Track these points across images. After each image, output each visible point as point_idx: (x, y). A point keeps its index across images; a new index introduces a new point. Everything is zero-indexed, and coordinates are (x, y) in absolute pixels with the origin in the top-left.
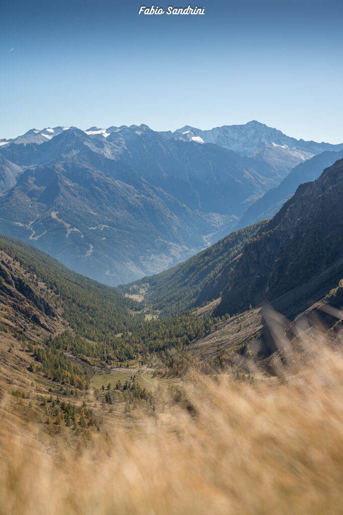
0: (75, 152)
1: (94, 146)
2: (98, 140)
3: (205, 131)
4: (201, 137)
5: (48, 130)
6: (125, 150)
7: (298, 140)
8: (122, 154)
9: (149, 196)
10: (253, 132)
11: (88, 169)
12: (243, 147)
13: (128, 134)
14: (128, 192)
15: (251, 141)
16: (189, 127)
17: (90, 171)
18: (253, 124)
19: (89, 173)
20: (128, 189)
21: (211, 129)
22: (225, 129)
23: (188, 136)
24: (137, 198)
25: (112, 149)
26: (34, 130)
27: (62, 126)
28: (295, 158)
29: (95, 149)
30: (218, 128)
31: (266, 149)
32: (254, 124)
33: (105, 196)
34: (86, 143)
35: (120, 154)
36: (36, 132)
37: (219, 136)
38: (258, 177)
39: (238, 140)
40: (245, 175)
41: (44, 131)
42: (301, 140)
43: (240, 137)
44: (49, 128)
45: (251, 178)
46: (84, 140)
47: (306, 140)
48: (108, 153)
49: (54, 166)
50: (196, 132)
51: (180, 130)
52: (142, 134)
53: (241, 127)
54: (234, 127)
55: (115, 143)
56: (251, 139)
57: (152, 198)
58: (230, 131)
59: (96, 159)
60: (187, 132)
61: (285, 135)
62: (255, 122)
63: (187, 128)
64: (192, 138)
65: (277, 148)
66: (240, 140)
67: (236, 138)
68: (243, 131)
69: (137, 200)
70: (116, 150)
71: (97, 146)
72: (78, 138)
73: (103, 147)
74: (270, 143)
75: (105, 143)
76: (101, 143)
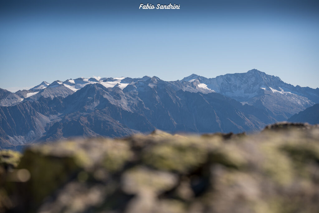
0: (96, 104)
1: (112, 99)
2: (115, 91)
3: (210, 79)
4: (206, 84)
5: (70, 81)
6: (140, 101)
7: (295, 86)
8: (137, 105)
10: (253, 79)
11: (108, 121)
12: (245, 93)
13: (142, 86)
15: (252, 88)
16: (196, 75)
17: (110, 124)
18: (253, 73)
19: (109, 125)
21: (215, 77)
22: (228, 77)
23: (195, 84)
25: (128, 100)
26: (58, 81)
27: (82, 77)
28: (292, 104)
29: (113, 102)
30: (222, 76)
31: (265, 96)
32: (255, 73)
34: (105, 96)
35: (135, 105)
36: (60, 83)
37: (222, 84)
38: (258, 124)
39: (239, 87)
40: (246, 123)
41: (67, 82)
42: (298, 86)
43: (242, 84)
44: (71, 79)
45: (252, 125)
46: (104, 93)
47: (302, 86)
48: (124, 104)
49: (79, 119)
50: (202, 80)
51: (187, 78)
52: (154, 87)
53: (243, 75)
54: (236, 75)
55: (130, 95)
56: (252, 86)
58: (233, 79)
59: (116, 111)
60: (193, 80)
61: (282, 82)
62: (255, 71)
63: (193, 76)
64: (198, 85)
65: (276, 93)
66: (242, 86)
67: (238, 85)
68: (244, 79)
70: (132, 102)
71: (115, 98)
72: (98, 92)
73: (120, 99)
74: (270, 90)
75: (122, 95)
76: (118, 95)
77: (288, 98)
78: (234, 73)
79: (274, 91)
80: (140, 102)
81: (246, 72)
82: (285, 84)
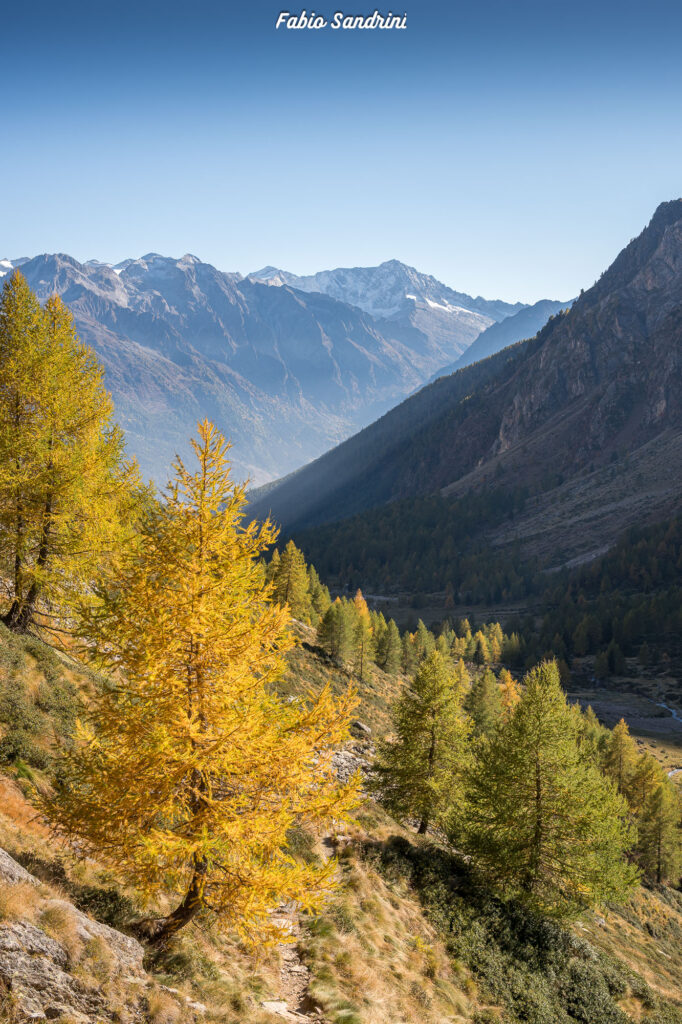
1: (95, 286)
2: (100, 274)
3: (303, 277)
6: (156, 296)
7: (474, 297)
8: (150, 304)
9: (207, 379)
10: (392, 280)
12: (374, 307)
13: (162, 268)
14: (165, 371)
15: (388, 297)
16: (274, 269)
17: (90, 329)
18: (392, 266)
20: (164, 364)
21: (313, 274)
22: (340, 275)
24: (182, 381)
25: (130, 294)
28: (471, 328)
29: (97, 292)
30: (327, 272)
31: (416, 311)
33: (119, 375)
34: (79, 281)
35: (147, 304)
37: (329, 283)
39: (363, 296)
42: (480, 299)
43: (368, 290)
46: (76, 275)
47: (488, 297)
48: (121, 298)
50: (287, 278)
52: (189, 269)
53: (371, 271)
54: (357, 271)
55: (135, 284)
56: (389, 293)
57: (212, 383)
58: (349, 278)
59: (105, 311)
60: (268, 278)
61: (449, 289)
62: (395, 263)
63: (269, 270)
65: (436, 310)
66: (369, 294)
67: (360, 292)
68: (374, 280)
69: (182, 386)
70: (139, 298)
71: (100, 286)
72: (64, 271)
73: (114, 289)
74: (424, 301)
75: (118, 283)
76: (108, 281)
77: (462, 320)
78: (351, 267)
79: (433, 304)
80: (158, 299)
81: (377, 264)
82: (455, 293)
